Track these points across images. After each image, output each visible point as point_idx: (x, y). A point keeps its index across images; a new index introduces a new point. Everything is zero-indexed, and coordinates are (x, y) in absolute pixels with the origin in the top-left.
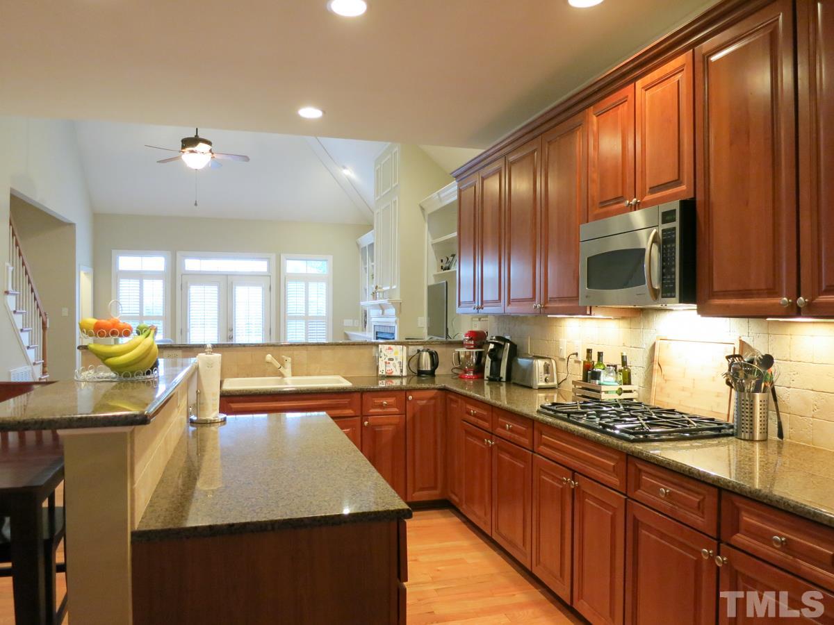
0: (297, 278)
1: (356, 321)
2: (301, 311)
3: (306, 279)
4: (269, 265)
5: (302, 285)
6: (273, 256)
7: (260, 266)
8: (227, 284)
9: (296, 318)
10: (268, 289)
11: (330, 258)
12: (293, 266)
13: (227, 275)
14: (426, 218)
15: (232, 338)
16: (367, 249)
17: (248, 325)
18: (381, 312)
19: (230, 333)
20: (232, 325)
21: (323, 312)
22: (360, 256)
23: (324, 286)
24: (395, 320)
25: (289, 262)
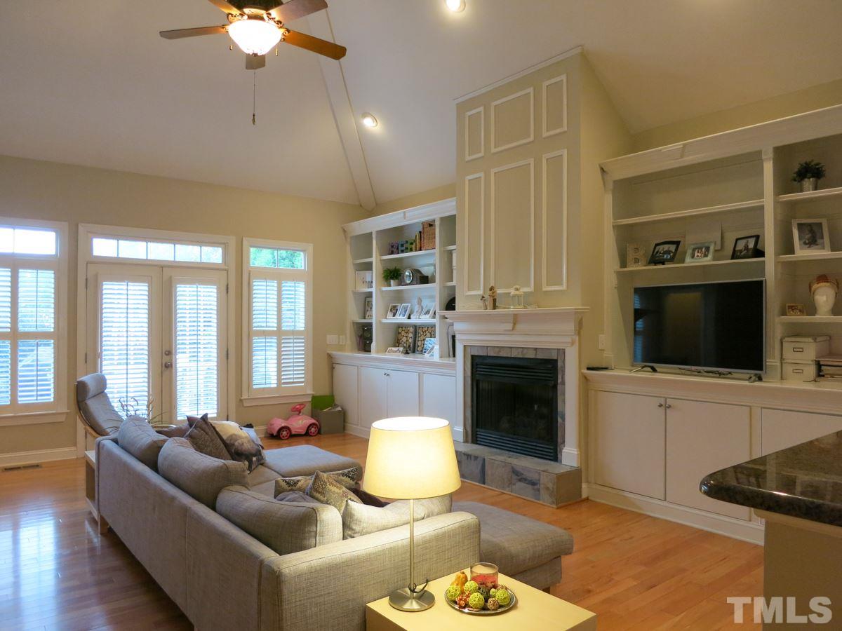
0: (266, 274)
1: (341, 336)
2: (272, 324)
3: (277, 276)
4: (225, 255)
5: (273, 285)
6: (232, 241)
7: (213, 255)
9: (265, 334)
10: (225, 288)
11: (310, 247)
12: (260, 257)
13: (162, 267)
14: (610, 186)
15: (171, 365)
16: (374, 236)
17: (195, 346)
18: (509, 326)
19: (166, 359)
20: (171, 346)
21: (301, 324)
22: (348, 248)
23: (301, 288)
24: (569, 339)
25: (252, 250)
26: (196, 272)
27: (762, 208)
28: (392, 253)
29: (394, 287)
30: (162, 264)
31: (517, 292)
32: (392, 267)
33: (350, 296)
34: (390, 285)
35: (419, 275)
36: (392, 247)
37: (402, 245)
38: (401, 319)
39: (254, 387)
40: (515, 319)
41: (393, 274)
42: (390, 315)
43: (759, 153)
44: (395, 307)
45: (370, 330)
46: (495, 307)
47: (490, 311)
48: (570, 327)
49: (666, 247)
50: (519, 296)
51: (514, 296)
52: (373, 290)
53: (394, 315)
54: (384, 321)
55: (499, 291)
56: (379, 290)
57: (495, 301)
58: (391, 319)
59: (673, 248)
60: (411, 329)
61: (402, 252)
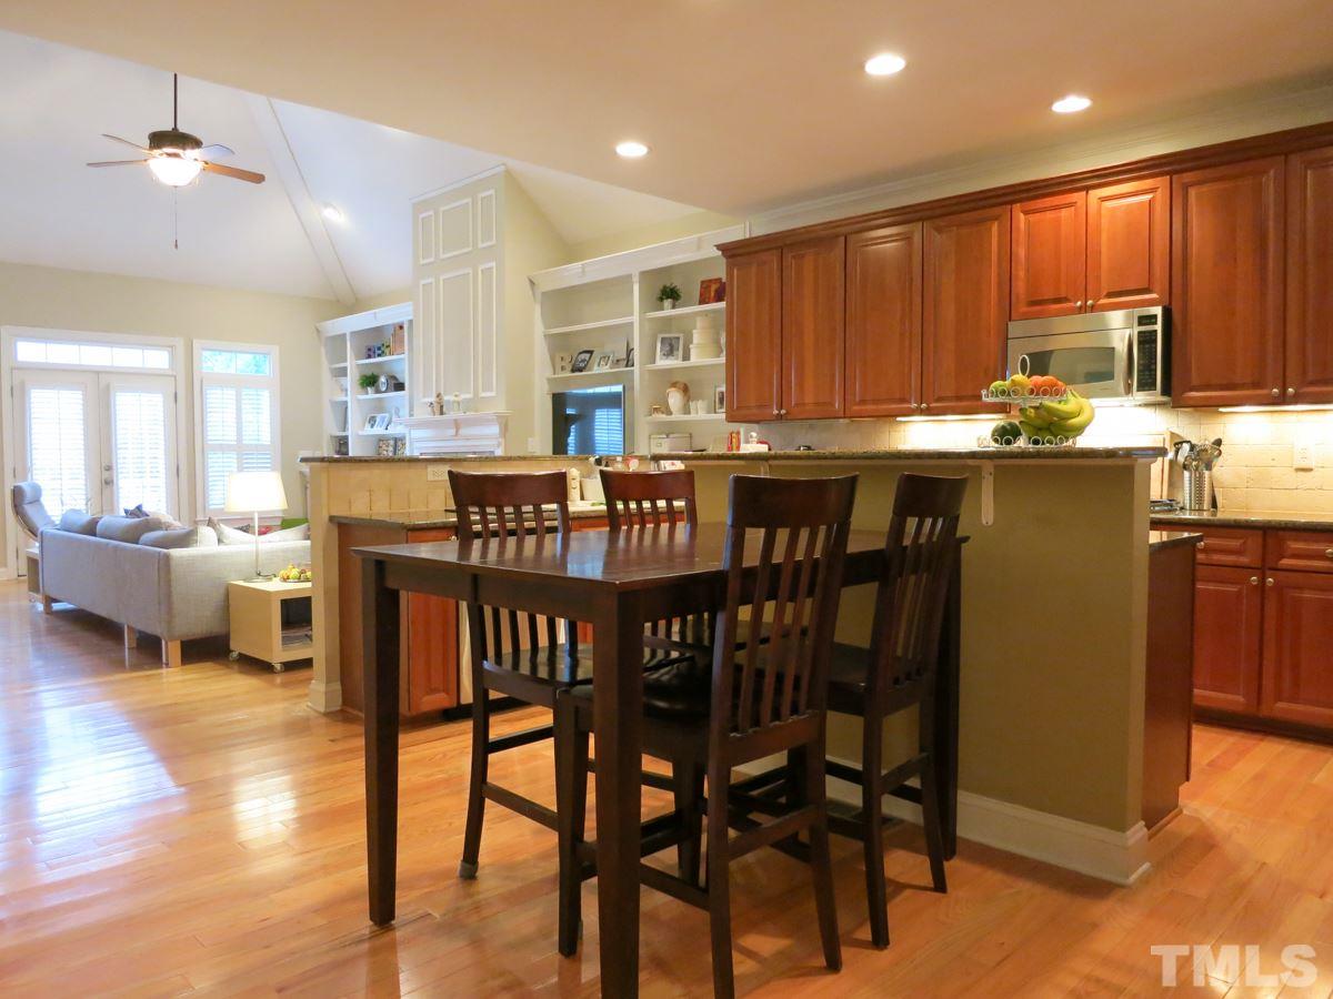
0: (224, 381)
2: (231, 437)
3: (236, 382)
4: (172, 357)
5: (231, 393)
6: (180, 343)
7: (158, 359)
8: (100, 390)
9: (223, 448)
10: (173, 399)
11: (275, 349)
12: (214, 362)
13: (98, 373)
14: (539, 296)
15: (112, 481)
16: (348, 338)
17: (139, 460)
18: (453, 432)
19: (106, 475)
20: (111, 461)
21: (266, 438)
22: (323, 350)
23: (266, 395)
24: (495, 442)
25: (206, 354)
26: (138, 378)
27: (632, 323)
28: (369, 357)
29: (371, 394)
30: (97, 369)
31: (456, 399)
32: (369, 373)
33: (327, 407)
34: (367, 393)
35: (393, 382)
36: (369, 350)
37: (379, 349)
38: (378, 430)
39: (212, 507)
40: (457, 424)
41: (370, 381)
42: (368, 426)
43: (630, 276)
44: (373, 417)
45: (346, 444)
46: (442, 413)
47: (438, 417)
48: (495, 430)
49: (582, 356)
50: (459, 403)
51: (454, 402)
52: (349, 399)
53: (372, 426)
54: (361, 433)
55: (446, 398)
56: (357, 399)
57: (442, 407)
58: (368, 431)
59: (588, 355)
60: (392, 442)
61: (379, 355)
